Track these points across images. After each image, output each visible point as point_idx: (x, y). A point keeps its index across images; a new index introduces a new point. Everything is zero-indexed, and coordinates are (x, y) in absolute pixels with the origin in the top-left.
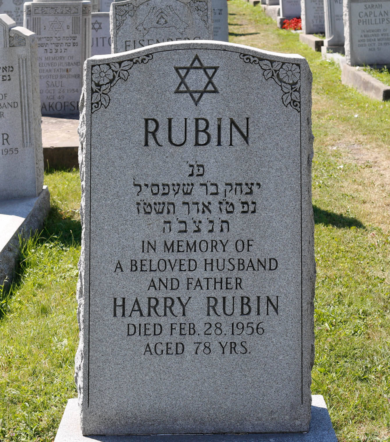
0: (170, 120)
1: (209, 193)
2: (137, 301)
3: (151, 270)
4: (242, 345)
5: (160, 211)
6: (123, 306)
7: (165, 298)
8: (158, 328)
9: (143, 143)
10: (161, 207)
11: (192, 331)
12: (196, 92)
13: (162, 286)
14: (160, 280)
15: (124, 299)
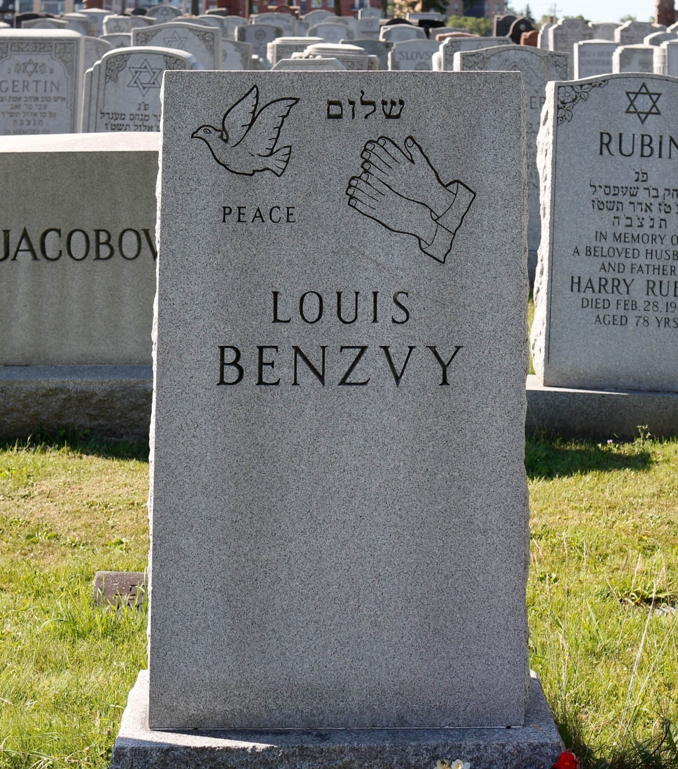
0: (621, 135)
1: (651, 196)
2: (590, 279)
3: (602, 256)
4: (675, 321)
5: (611, 208)
6: (579, 283)
7: (613, 280)
8: (606, 302)
9: (599, 152)
10: (612, 204)
11: (634, 307)
12: (642, 113)
13: (611, 269)
14: (609, 264)
15: (579, 278)
